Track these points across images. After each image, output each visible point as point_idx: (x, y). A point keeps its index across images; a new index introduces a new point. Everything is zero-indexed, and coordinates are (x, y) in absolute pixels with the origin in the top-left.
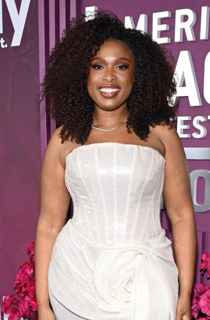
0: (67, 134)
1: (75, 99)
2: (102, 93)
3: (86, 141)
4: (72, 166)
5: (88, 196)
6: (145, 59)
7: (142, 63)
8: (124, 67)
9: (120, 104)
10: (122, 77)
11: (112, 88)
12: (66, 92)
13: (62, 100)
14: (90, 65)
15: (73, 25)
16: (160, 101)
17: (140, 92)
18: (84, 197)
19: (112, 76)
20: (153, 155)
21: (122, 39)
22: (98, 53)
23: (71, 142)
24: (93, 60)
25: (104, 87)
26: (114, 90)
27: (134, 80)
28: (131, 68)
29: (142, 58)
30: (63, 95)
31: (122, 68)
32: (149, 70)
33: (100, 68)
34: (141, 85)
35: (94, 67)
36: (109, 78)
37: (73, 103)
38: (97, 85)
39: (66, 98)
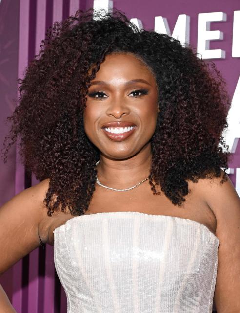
0: (55, 200)
1: (65, 145)
2: (107, 134)
3: (87, 209)
4: (64, 247)
5: (92, 297)
6: (173, 78)
7: (169, 83)
8: (140, 93)
9: (138, 149)
10: (138, 108)
11: (124, 127)
12: (50, 134)
13: (44, 146)
14: (87, 92)
15: (57, 33)
16: (201, 140)
17: (168, 128)
18: (85, 297)
19: (122, 108)
20: (198, 232)
21: (134, 51)
22: (97, 74)
23: (62, 212)
24: (90, 86)
25: (110, 126)
26: (127, 129)
27: (159, 111)
28: (152, 93)
29: (168, 77)
30: (45, 140)
31: (137, 94)
32: (180, 96)
33: (103, 97)
34: (168, 119)
35: (93, 95)
36: (118, 112)
37: (61, 150)
38: (99, 123)
39: (49, 143)
